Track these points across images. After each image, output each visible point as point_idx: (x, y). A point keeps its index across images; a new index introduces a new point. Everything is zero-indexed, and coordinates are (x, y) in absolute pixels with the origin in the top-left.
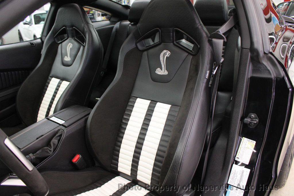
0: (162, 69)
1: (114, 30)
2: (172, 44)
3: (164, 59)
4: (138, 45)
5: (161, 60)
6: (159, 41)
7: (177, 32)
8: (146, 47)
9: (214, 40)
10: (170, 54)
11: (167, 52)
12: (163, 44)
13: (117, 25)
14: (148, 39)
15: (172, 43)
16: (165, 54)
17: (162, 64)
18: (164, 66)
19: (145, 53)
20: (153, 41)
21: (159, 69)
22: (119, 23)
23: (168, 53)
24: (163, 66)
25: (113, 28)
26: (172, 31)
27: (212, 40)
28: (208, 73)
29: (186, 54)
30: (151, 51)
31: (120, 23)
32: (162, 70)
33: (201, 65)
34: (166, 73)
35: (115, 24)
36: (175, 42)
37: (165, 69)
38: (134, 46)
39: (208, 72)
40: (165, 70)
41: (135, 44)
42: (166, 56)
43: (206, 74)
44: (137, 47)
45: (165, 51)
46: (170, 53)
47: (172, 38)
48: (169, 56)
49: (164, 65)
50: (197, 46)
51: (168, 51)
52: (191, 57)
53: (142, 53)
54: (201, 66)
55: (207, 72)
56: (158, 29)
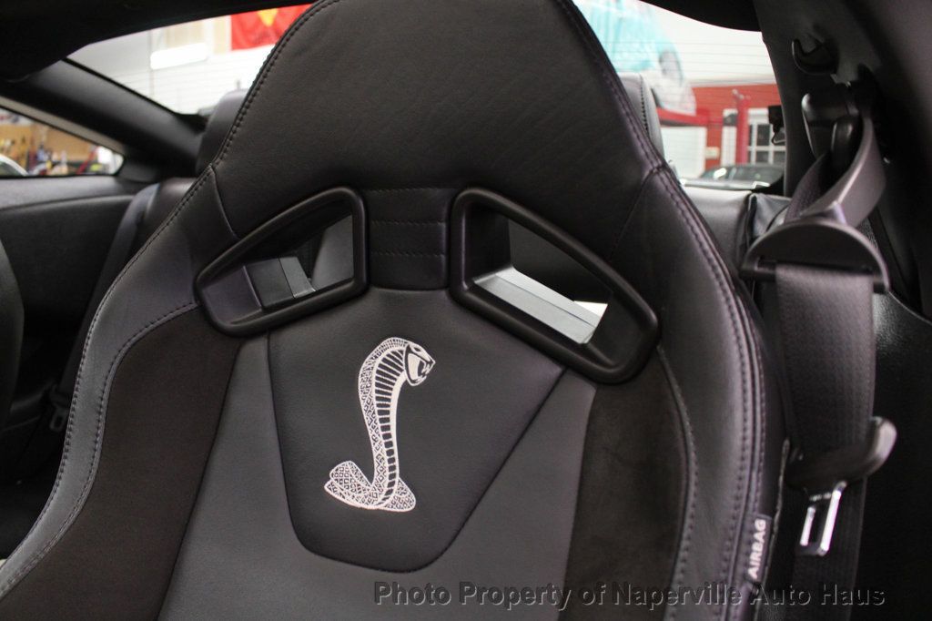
0: (369, 472)
1: (130, 216)
2: (443, 294)
3: (383, 399)
4: (212, 293)
5: (363, 404)
6: (352, 274)
7: (481, 212)
8: (267, 310)
9: (793, 277)
10: (427, 369)
11: (409, 350)
12: (376, 292)
13: (146, 197)
14: (275, 263)
15: (441, 288)
16: (392, 366)
17: (375, 433)
18: (390, 453)
19: (256, 350)
20: (309, 273)
21: (348, 467)
22: (153, 189)
23: (416, 364)
24: (378, 450)
25: (123, 207)
26: (445, 211)
27: (772, 279)
28: (759, 536)
29: (553, 370)
30: (297, 339)
31: (160, 190)
32: (371, 478)
33: (693, 467)
34: (402, 500)
35: (134, 193)
36: (465, 286)
37: (392, 468)
38: (185, 303)
39: (761, 525)
40: (392, 476)
41: (190, 288)
42: (402, 378)
43: (750, 542)
44: (203, 310)
45: (393, 346)
46: (427, 357)
47: (443, 257)
48: (421, 380)
49: (389, 444)
50: (641, 318)
51: (413, 345)
52: (587, 394)
53: (238, 351)
54: (693, 478)
55: (753, 531)
56: (345, 195)
